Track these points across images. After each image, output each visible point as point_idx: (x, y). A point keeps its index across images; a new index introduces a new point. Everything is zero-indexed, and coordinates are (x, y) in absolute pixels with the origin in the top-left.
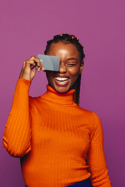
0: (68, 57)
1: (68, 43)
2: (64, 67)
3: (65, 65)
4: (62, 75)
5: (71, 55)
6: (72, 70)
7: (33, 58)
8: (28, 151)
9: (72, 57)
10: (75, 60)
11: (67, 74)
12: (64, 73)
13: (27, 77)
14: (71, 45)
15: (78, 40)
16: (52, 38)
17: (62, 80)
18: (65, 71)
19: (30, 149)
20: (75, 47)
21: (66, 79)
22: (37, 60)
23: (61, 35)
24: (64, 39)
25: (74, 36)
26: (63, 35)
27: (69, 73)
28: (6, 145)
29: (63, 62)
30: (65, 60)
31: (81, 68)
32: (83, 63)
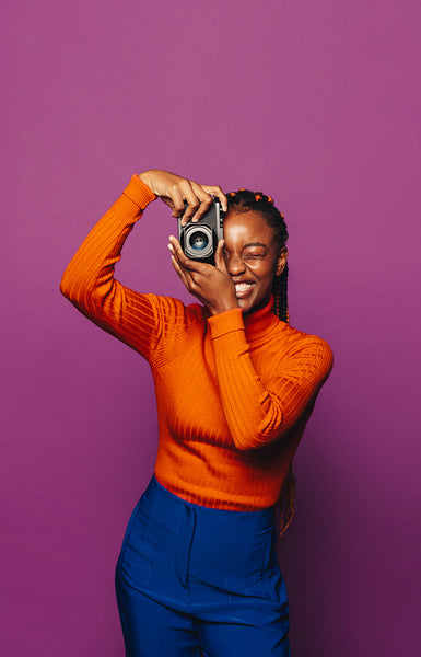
1: (246, 211)
2: (240, 262)
3: (241, 258)
4: (237, 279)
5: (252, 236)
11: (248, 275)
12: (241, 273)
14: (253, 213)
15: (272, 203)
18: (243, 270)
23: (233, 194)
24: (238, 202)
25: (260, 194)
26: (240, 193)
27: (250, 270)
29: (238, 251)
30: (240, 247)
31: (282, 262)
32: (285, 251)
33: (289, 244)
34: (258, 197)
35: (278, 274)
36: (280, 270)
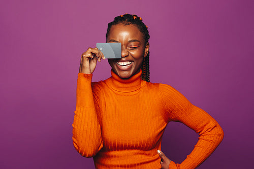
0: (129, 39)
1: (129, 24)
2: (126, 50)
3: (126, 48)
4: (124, 59)
5: (133, 36)
6: (134, 53)
7: (90, 49)
8: (100, 148)
9: (134, 39)
10: (137, 42)
11: (130, 58)
12: (126, 56)
13: (87, 71)
14: (132, 25)
15: (141, 20)
16: (113, 20)
17: (124, 65)
18: (127, 54)
19: (102, 146)
20: (136, 28)
21: (128, 63)
22: (95, 51)
23: (122, 16)
24: (124, 20)
25: (136, 16)
26: (125, 15)
27: (131, 55)
28: (76, 146)
29: (124, 45)
30: (126, 42)
31: (147, 50)
32: (148, 44)
33: (150, 41)
34: (135, 17)
35: (145, 56)
36: (146, 54)
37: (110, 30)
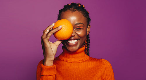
1: (75, 11)
3: (74, 30)
9: (79, 22)
12: (74, 36)
21: (75, 41)
26: (72, 4)
34: (79, 5)
37: (60, 15)
